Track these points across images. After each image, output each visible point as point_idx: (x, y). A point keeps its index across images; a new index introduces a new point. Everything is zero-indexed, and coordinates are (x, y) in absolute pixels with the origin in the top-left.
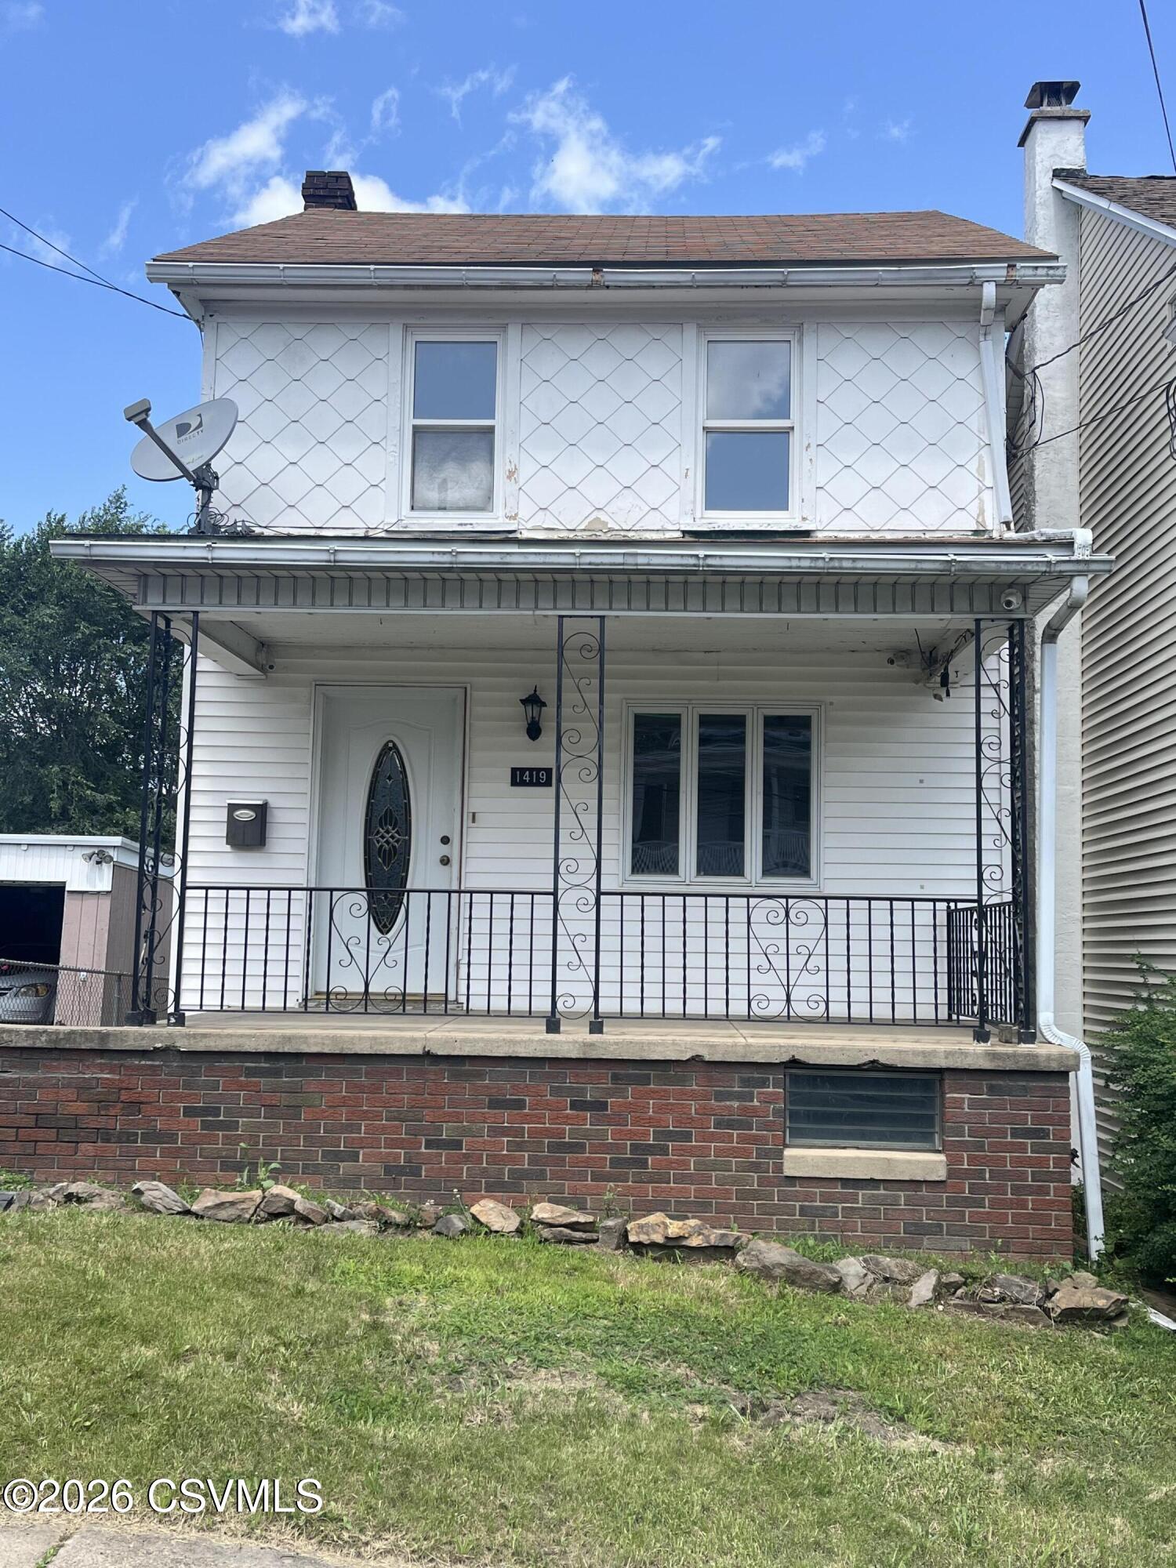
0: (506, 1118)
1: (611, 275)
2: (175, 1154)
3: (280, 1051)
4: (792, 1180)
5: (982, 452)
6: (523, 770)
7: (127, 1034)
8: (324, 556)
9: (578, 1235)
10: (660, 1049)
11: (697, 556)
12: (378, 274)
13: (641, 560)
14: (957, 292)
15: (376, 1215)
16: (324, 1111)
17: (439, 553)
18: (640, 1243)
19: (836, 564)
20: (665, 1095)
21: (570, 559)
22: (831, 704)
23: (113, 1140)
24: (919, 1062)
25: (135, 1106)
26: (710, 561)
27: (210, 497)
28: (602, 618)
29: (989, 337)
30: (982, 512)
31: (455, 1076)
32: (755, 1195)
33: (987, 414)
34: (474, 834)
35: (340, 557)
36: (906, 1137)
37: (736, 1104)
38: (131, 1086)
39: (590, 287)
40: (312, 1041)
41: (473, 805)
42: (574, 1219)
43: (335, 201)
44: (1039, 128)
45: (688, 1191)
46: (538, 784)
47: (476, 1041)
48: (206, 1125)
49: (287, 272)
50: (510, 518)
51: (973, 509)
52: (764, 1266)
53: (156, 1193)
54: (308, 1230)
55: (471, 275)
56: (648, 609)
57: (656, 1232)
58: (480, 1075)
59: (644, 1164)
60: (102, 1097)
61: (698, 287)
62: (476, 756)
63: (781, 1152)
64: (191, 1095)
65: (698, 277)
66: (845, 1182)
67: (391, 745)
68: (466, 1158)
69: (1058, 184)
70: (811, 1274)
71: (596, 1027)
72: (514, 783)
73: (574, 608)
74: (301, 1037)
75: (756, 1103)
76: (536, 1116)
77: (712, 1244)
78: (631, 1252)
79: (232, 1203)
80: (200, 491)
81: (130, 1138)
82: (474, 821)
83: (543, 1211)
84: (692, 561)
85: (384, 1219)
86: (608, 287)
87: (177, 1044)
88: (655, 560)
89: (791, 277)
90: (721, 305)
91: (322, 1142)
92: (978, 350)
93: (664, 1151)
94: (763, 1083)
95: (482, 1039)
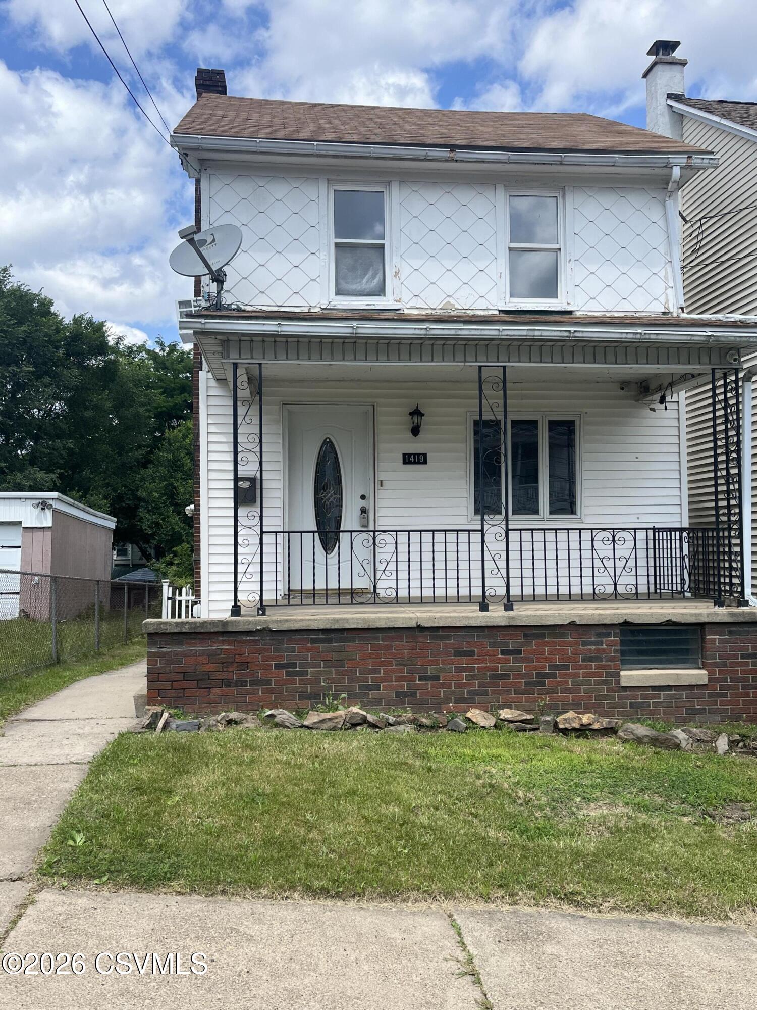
0: (464, 661)
1: (460, 154)
2: (272, 691)
3: (333, 627)
4: (625, 688)
5: (667, 266)
6: (410, 455)
7: (239, 622)
8: (350, 331)
9: (529, 726)
10: (552, 619)
11: (569, 331)
12: (319, 148)
13: (537, 333)
14: (657, 171)
15: (413, 721)
16: (359, 662)
17: (418, 329)
18: (566, 729)
19: (647, 337)
20: (554, 644)
21: (496, 333)
22: (586, 413)
23: (232, 685)
24: (693, 620)
25: (245, 664)
26: (576, 334)
27: (222, 287)
28: (504, 367)
29: (671, 198)
30: (667, 301)
31: (434, 638)
32: (605, 698)
33: (670, 245)
34: (381, 493)
35: (360, 331)
36: (683, 661)
37: (593, 648)
38: (242, 653)
39: (446, 161)
40: (351, 621)
41: (381, 476)
42: (525, 718)
43: (217, 89)
44: (659, 68)
45: (568, 697)
46: (419, 463)
47: (446, 618)
48: (288, 674)
49: (262, 144)
50: (397, 301)
51: (662, 299)
52: (638, 738)
53: (284, 716)
54: (377, 732)
55: (376, 150)
56: (530, 362)
57: (574, 722)
58: (448, 637)
59: (543, 684)
60: (224, 660)
61: (510, 163)
62: (382, 446)
63: (619, 673)
64: (278, 656)
65: (512, 157)
66: (654, 688)
67: (328, 440)
68: (443, 685)
69: (670, 102)
70: (666, 740)
71: (508, 607)
72: (405, 462)
73: (487, 361)
74: (344, 619)
75: (604, 646)
76: (481, 659)
77: (605, 726)
78: (561, 734)
79: (330, 719)
80: (215, 283)
81: (244, 683)
82: (381, 486)
83: (505, 714)
84: (566, 334)
85: (419, 723)
86: (456, 161)
87: (270, 626)
88: (545, 333)
89: (566, 159)
90: (519, 174)
91: (358, 680)
92: (664, 206)
93: (554, 676)
94: (608, 635)
95: (450, 617)
